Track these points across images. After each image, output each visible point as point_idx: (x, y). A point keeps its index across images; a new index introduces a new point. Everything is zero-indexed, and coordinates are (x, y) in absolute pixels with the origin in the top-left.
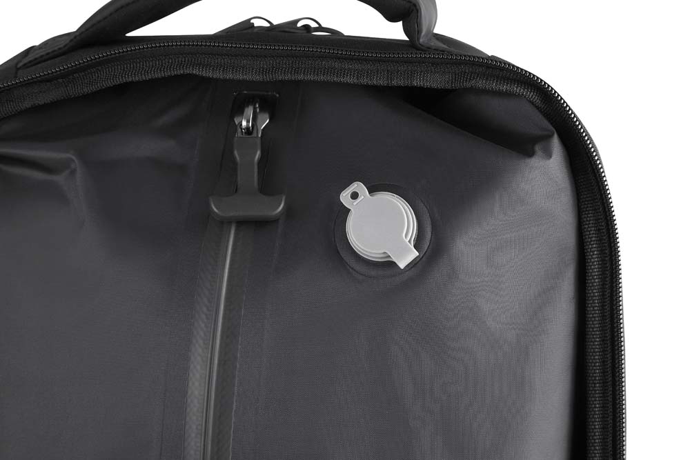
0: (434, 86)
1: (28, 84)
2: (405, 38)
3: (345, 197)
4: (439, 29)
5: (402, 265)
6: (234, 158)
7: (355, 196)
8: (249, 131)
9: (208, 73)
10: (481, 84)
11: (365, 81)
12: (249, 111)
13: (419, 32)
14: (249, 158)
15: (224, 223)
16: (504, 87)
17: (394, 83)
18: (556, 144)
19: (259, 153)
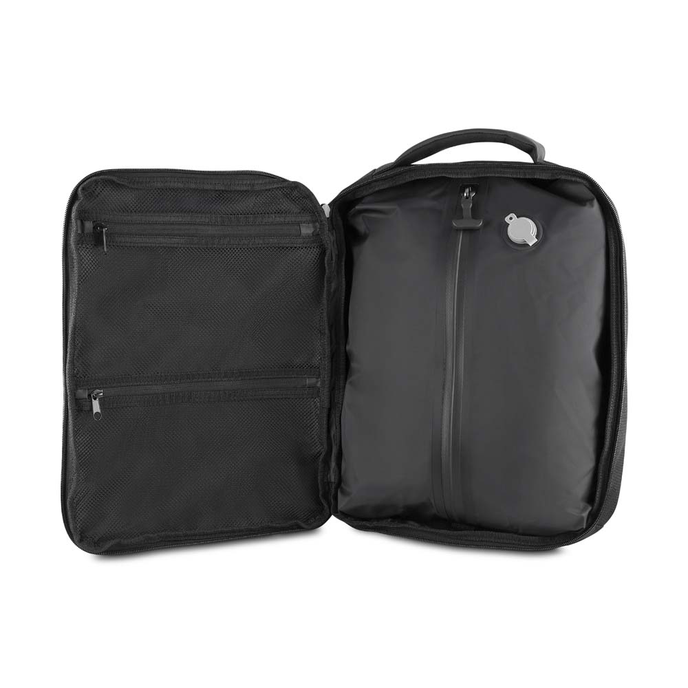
0: (544, 178)
1: (375, 181)
2: (533, 162)
3: (507, 219)
4: (546, 159)
5: (531, 245)
6: (461, 207)
7: (511, 218)
8: (467, 198)
9: (451, 176)
10: (563, 177)
11: (515, 176)
12: (467, 190)
13: (536, 157)
14: (467, 207)
15: (458, 230)
16: (573, 179)
17: (527, 177)
18: (596, 203)
19: (471, 205)
